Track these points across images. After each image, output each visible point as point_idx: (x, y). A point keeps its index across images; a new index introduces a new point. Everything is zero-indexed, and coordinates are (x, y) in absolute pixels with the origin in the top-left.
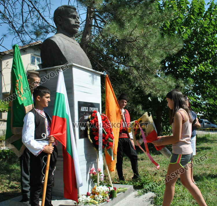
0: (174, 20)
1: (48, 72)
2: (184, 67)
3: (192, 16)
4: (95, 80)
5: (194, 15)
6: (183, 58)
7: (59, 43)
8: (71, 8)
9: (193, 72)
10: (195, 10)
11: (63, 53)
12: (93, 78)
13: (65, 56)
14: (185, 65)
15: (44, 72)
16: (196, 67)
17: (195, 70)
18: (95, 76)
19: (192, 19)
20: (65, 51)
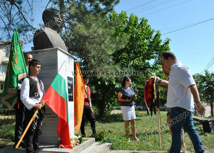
0: (118, 28)
1: (38, 53)
2: (124, 61)
3: (130, 26)
4: (70, 61)
5: (131, 26)
6: (124, 54)
7: (47, 33)
8: (56, 10)
9: (130, 65)
10: (132, 22)
11: (50, 40)
12: (69, 60)
13: (52, 42)
14: (125, 60)
15: (35, 53)
16: (132, 62)
17: (132, 63)
18: (70, 58)
19: (130, 28)
20: (51, 39)
